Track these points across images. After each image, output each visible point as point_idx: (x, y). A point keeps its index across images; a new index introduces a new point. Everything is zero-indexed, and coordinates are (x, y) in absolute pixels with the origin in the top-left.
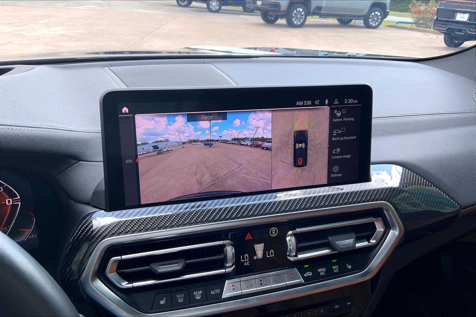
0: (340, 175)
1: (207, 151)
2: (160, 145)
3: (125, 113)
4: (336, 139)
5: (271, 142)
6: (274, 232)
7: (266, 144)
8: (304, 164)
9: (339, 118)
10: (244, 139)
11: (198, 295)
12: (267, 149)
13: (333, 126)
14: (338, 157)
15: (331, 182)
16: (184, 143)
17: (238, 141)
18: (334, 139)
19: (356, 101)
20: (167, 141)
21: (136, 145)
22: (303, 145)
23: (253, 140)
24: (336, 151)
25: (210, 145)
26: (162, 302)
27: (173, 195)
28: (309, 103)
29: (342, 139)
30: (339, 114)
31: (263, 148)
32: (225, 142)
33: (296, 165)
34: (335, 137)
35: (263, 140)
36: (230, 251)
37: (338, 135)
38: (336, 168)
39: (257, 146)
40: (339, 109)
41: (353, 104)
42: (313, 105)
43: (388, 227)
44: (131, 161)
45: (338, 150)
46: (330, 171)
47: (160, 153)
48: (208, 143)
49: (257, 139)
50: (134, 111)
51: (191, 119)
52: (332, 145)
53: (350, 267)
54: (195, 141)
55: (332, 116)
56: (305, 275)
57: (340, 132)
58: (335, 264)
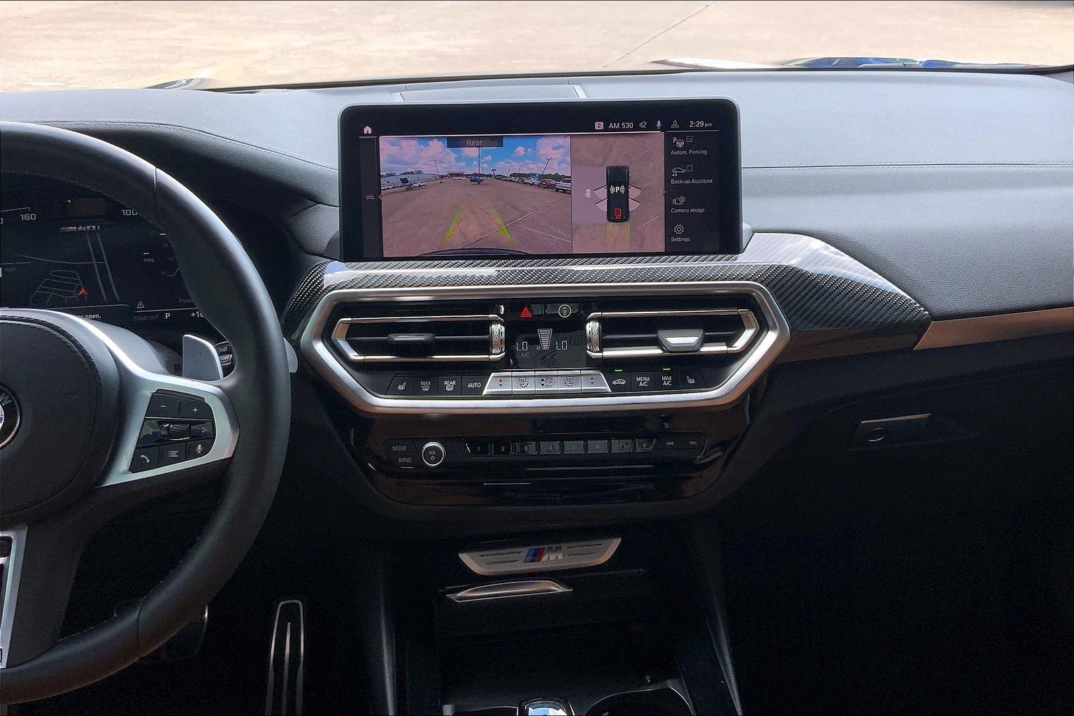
0: (686, 240)
1: (474, 189)
2: (410, 178)
3: (368, 134)
4: (677, 182)
5: (570, 181)
6: (565, 311)
7: (561, 184)
8: (625, 217)
9: (681, 149)
10: (528, 176)
11: (450, 385)
12: (564, 191)
13: (670, 162)
14: (682, 211)
15: (673, 250)
16: (442, 177)
17: (521, 178)
18: (673, 181)
19: (711, 125)
20: (420, 172)
21: (380, 176)
22: (622, 190)
23: (542, 177)
24: (678, 202)
25: (479, 182)
26: (401, 388)
27: (426, 249)
28: (630, 125)
29: (688, 182)
30: (680, 144)
31: (557, 190)
32: (499, 178)
33: (611, 217)
34: (676, 178)
35: (558, 178)
36: (497, 329)
37: (680, 176)
38: (679, 229)
39: (549, 186)
40: (679, 136)
41: (704, 128)
42: (636, 128)
43: (763, 327)
44: (372, 197)
45: (682, 199)
46: (669, 233)
47: (410, 188)
48: (476, 179)
49: (549, 176)
50: (378, 132)
51: (452, 144)
52: (671, 192)
53: (692, 381)
54: (457, 175)
55: (669, 146)
56: (614, 383)
57: (683, 171)
58: (667, 374)
